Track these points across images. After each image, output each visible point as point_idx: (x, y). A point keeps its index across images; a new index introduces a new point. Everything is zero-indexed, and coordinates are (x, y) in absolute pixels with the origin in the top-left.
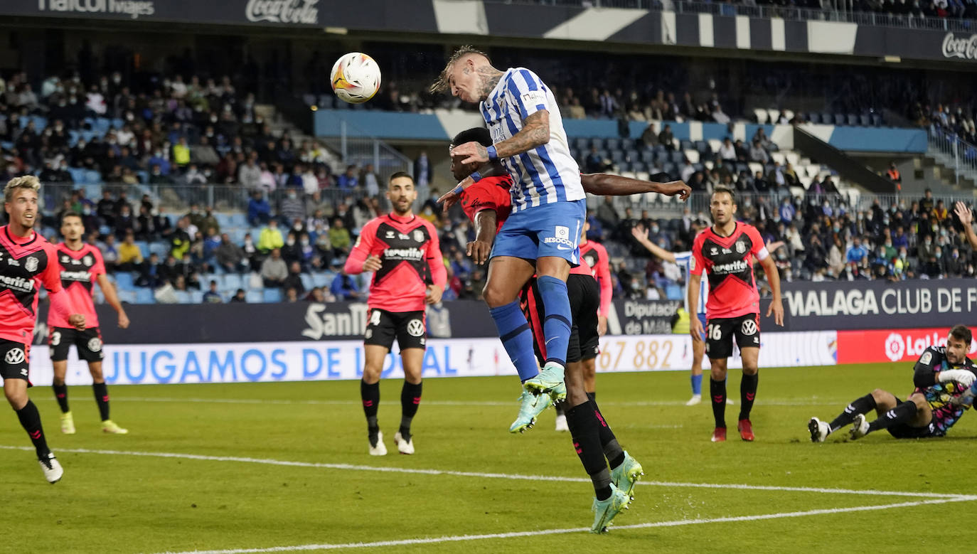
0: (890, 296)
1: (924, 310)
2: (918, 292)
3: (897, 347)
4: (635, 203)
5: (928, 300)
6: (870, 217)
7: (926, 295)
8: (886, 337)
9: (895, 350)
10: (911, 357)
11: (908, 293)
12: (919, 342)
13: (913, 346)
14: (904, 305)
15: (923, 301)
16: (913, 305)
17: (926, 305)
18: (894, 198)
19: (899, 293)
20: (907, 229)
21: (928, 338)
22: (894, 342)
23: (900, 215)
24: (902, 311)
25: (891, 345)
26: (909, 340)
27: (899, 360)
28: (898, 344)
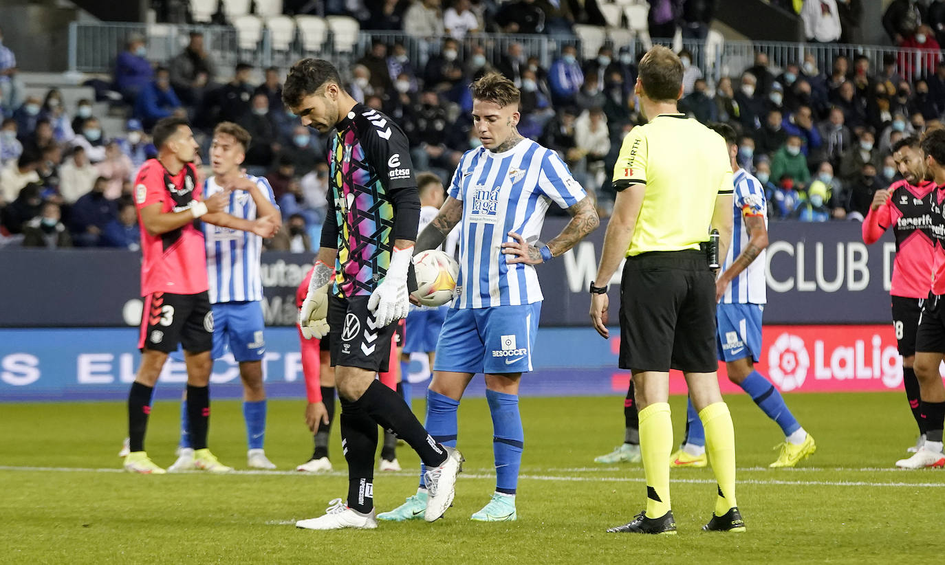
0: (780, 255)
1: (853, 286)
2: (841, 248)
3: (793, 363)
4: (247, 51)
5: (862, 266)
6: (749, 90)
7: (857, 256)
8: (772, 341)
9: (789, 368)
10: (824, 383)
11: (820, 248)
12: (839, 353)
13: (827, 363)
14: (810, 275)
15: (852, 266)
16: (830, 276)
17: (858, 276)
18: (797, 50)
19: (801, 248)
20: (821, 115)
21: (860, 345)
22: (788, 351)
23: (805, 87)
24: (804, 286)
25: (781, 357)
26: (819, 347)
27: (797, 388)
28: (795, 354)
